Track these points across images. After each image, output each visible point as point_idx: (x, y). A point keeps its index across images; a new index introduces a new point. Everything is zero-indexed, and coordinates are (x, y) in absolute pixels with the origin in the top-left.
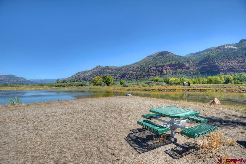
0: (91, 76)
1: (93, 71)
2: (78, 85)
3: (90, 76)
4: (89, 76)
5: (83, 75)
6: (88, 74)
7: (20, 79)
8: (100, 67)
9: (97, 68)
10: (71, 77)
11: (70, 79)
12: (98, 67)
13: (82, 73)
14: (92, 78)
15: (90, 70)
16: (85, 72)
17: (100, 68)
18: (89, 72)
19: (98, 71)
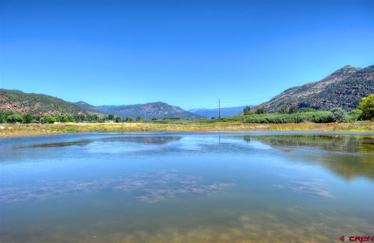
0: (321, 97)
1: (327, 83)
2: (317, 118)
3: (321, 95)
4: (316, 96)
5: (300, 95)
6: (313, 93)
7: (174, 111)
8: (349, 69)
9: (338, 73)
10: (270, 101)
11: (269, 106)
12: (342, 70)
13: (297, 90)
14: (325, 102)
15: (319, 82)
16: (304, 88)
17: (349, 72)
18: (315, 87)
19: (342, 83)
